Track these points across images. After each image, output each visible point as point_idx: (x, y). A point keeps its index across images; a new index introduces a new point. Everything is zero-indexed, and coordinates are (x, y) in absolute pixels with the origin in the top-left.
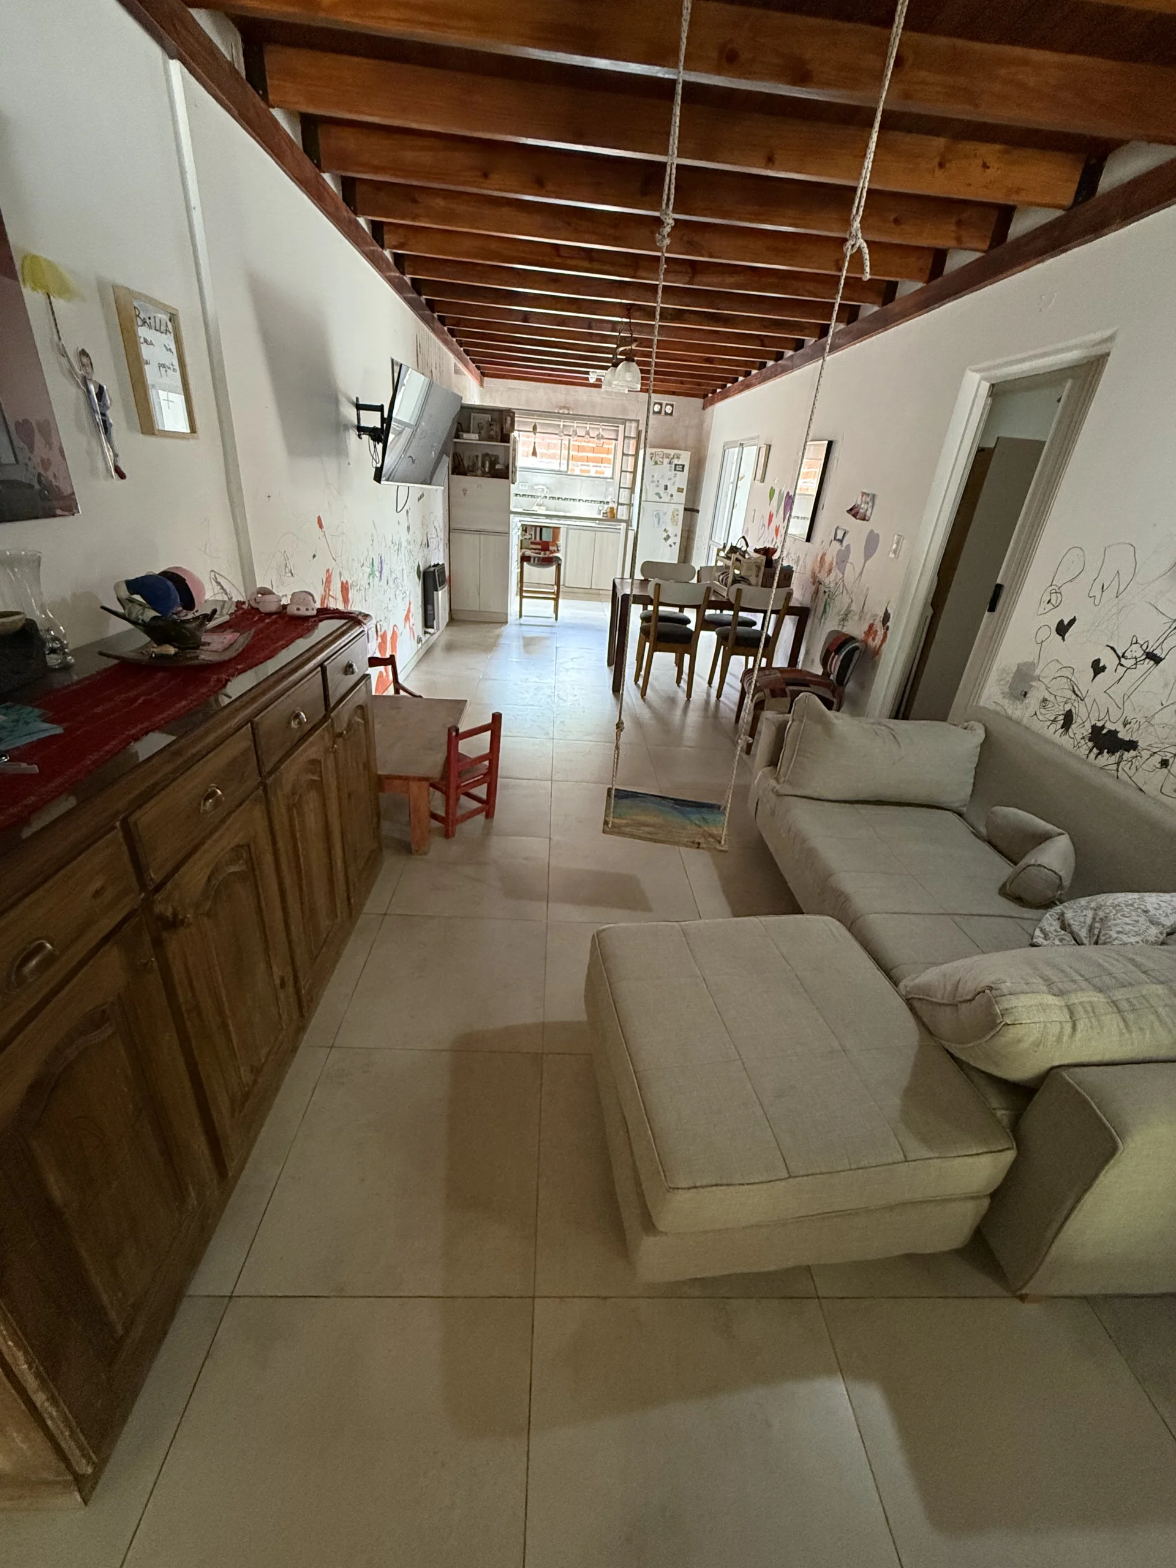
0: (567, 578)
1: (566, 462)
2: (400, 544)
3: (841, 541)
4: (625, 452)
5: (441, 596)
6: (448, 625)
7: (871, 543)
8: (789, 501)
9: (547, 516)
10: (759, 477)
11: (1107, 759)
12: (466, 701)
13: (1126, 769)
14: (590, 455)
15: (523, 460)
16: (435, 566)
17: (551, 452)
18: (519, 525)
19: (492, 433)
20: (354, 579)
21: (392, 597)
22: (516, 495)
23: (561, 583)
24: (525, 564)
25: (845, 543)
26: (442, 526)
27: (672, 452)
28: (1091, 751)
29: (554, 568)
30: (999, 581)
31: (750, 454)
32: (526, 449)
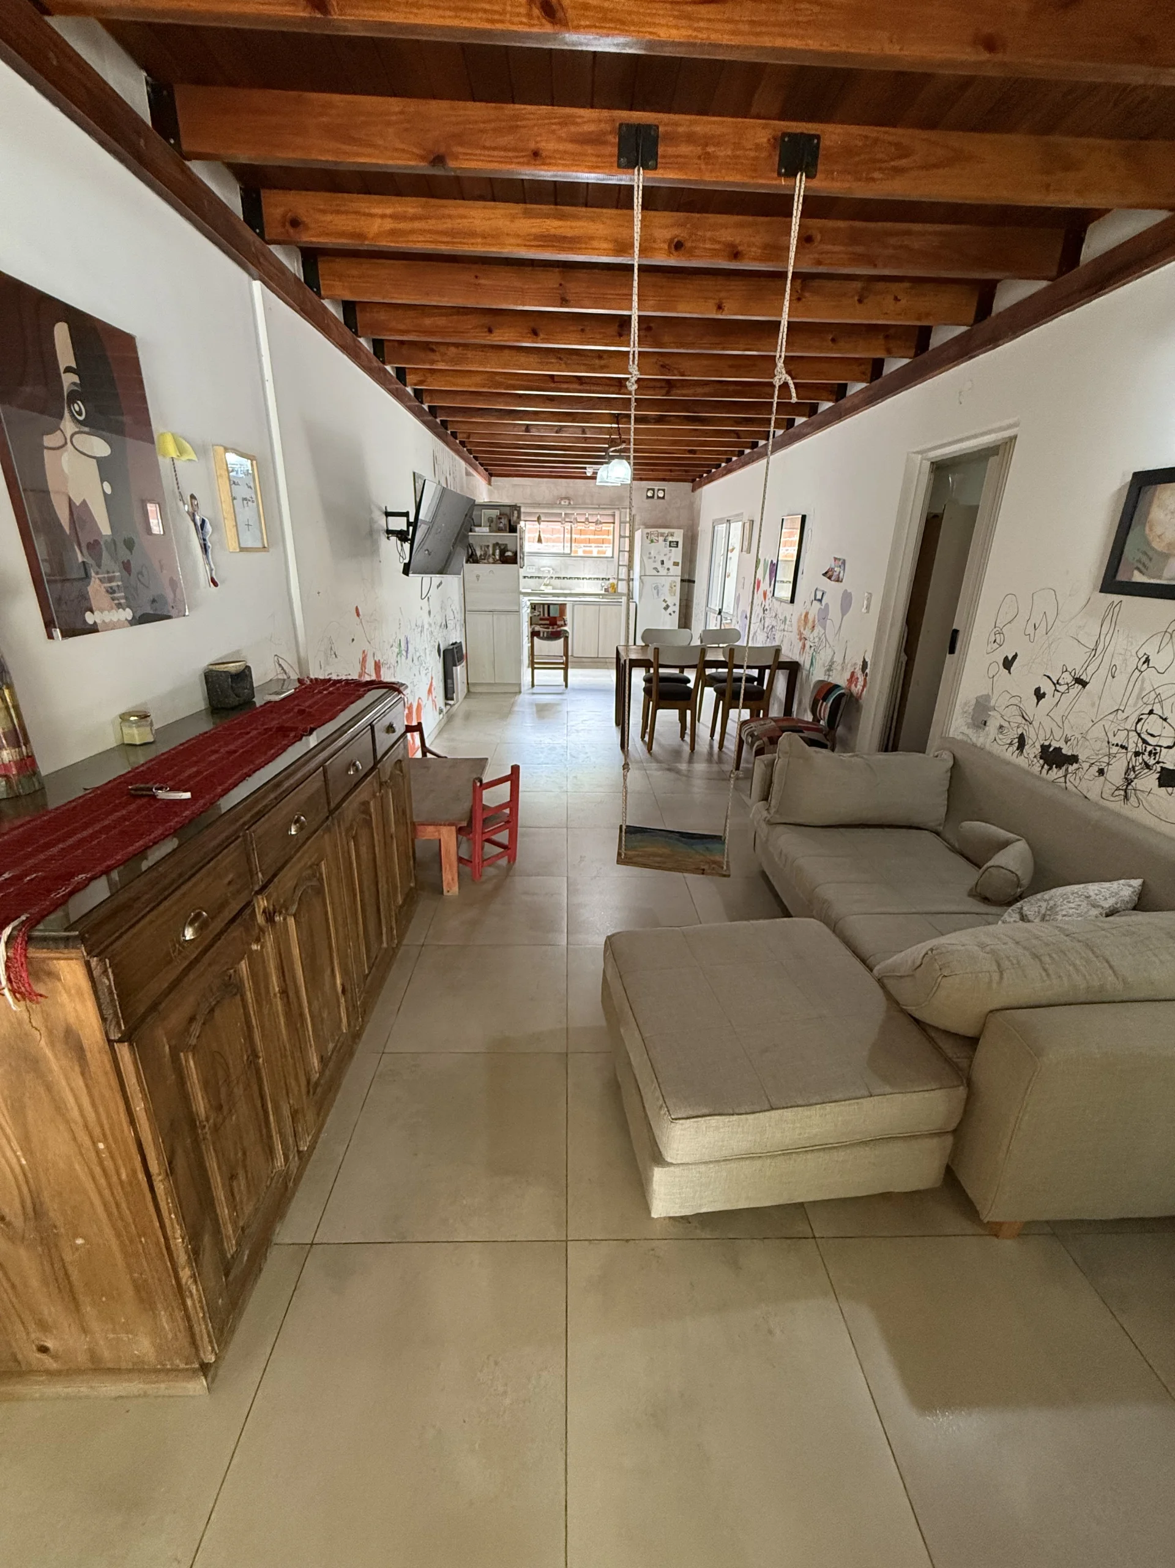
0: (575, 648)
1: (569, 545)
2: (423, 627)
3: (820, 601)
4: (622, 534)
5: (459, 671)
6: (465, 697)
7: (846, 601)
8: (774, 568)
9: (554, 595)
10: (745, 548)
11: (1056, 774)
12: (487, 759)
13: (1072, 780)
14: (592, 537)
15: (530, 546)
16: (453, 644)
17: (555, 536)
18: (528, 603)
19: (501, 525)
20: (385, 657)
21: (417, 673)
22: (525, 577)
23: (570, 654)
24: (535, 638)
25: (824, 602)
26: (458, 608)
27: (666, 531)
28: (1043, 767)
29: (562, 640)
30: (954, 627)
31: (736, 528)
32: (531, 535)
